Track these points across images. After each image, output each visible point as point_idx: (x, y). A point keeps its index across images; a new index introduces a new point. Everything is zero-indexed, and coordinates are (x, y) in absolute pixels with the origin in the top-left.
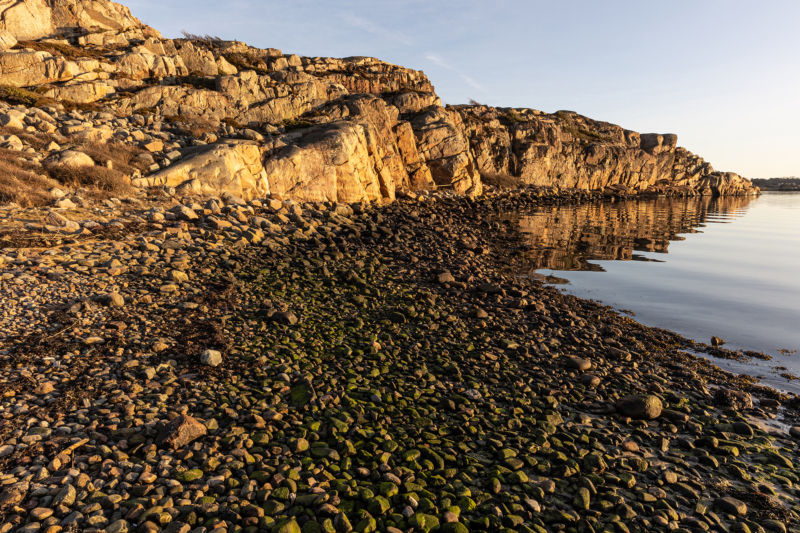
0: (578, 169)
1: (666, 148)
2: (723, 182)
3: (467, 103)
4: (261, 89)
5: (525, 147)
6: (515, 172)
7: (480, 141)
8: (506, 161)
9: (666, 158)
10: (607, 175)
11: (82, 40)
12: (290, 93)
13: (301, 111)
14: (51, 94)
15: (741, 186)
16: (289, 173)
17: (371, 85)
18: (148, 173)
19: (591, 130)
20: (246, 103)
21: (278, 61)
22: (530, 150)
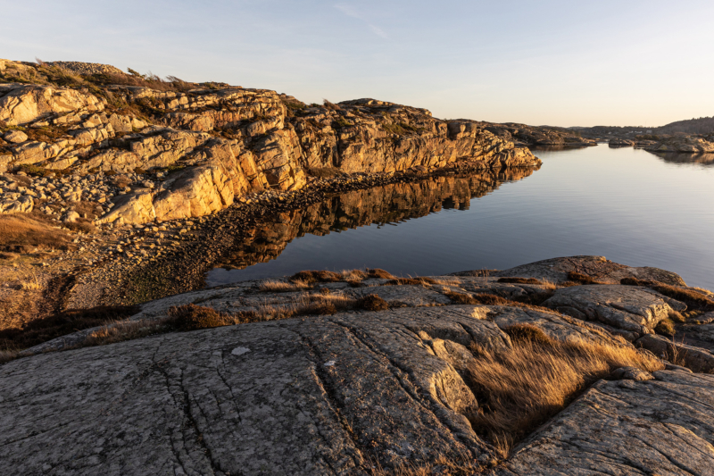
0: (386, 158)
1: (467, 134)
2: (510, 157)
3: (321, 103)
4: (156, 147)
5: (345, 146)
6: (337, 164)
7: (311, 146)
8: (330, 158)
9: (467, 142)
10: (410, 160)
11: (55, 121)
12: (172, 146)
13: (179, 157)
14: (48, 167)
15: (523, 160)
16: (165, 205)
17: (234, 116)
18: (101, 217)
19: (410, 122)
20: (147, 157)
21: (172, 102)
22: (349, 149)
